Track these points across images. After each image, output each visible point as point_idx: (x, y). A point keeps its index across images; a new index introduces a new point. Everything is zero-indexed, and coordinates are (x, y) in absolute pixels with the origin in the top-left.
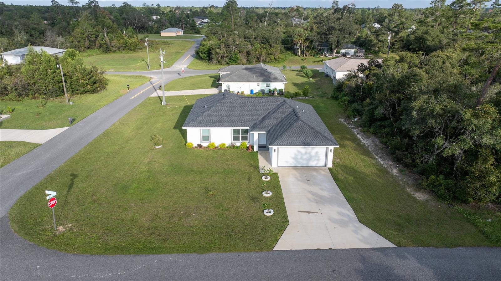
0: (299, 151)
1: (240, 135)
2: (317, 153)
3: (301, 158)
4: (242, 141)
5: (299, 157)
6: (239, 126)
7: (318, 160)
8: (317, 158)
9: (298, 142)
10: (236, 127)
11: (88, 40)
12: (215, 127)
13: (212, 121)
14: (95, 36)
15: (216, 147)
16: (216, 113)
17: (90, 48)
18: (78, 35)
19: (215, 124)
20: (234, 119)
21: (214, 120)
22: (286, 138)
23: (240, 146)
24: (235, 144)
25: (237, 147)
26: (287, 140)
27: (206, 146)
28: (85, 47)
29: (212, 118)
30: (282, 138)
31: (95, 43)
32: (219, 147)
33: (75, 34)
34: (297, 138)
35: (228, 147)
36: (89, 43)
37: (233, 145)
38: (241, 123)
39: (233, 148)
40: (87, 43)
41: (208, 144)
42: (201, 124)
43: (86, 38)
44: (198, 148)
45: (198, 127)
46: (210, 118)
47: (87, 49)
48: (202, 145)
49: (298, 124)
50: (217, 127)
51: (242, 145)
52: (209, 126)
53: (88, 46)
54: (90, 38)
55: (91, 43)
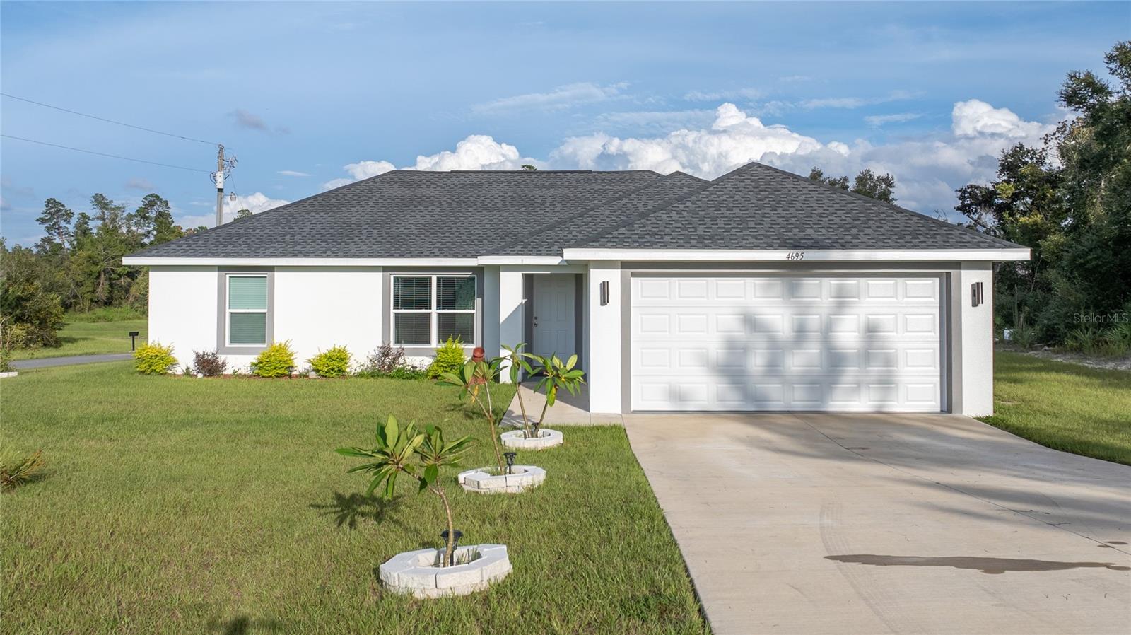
0: (751, 322)
1: (434, 312)
2: (871, 331)
4: (442, 346)
5: (756, 362)
6: (428, 253)
7: (886, 382)
8: (875, 369)
10: (413, 256)
11: (108, 282)
12: (295, 256)
13: (288, 238)
14: (129, 270)
15: (296, 376)
16: (322, 214)
17: (108, 303)
18: (81, 267)
19: (299, 248)
20: (406, 231)
21: (299, 236)
22: (677, 222)
23: (428, 371)
24: (401, 360)
25: (414, 375)
26: (685, 228)
27: (243, 371)
28: (96, 302)
29: (296, 228)
30: (653, 220)
31: (127, 292)
32: (313, 375)
33: (74, 266)
34: (743, 220)
35: (360, 375)
36: (111, 292)
37: (390, 368)
38: (438, 245)
39: (391, 377)
40: (102, 291)
41: (256, 356)
42: (226, 246)
43: (103, 276)
44: (200, 375)
45: (205, 255)
46: (287, 228)
47: (100, 308)
48: (224, 365)
49: (747, 176)
50: (305, 256)
51: (438, 361)
52: (268, 252)
53: (105, 299)
54: (114, 274)
55: (116, 292)
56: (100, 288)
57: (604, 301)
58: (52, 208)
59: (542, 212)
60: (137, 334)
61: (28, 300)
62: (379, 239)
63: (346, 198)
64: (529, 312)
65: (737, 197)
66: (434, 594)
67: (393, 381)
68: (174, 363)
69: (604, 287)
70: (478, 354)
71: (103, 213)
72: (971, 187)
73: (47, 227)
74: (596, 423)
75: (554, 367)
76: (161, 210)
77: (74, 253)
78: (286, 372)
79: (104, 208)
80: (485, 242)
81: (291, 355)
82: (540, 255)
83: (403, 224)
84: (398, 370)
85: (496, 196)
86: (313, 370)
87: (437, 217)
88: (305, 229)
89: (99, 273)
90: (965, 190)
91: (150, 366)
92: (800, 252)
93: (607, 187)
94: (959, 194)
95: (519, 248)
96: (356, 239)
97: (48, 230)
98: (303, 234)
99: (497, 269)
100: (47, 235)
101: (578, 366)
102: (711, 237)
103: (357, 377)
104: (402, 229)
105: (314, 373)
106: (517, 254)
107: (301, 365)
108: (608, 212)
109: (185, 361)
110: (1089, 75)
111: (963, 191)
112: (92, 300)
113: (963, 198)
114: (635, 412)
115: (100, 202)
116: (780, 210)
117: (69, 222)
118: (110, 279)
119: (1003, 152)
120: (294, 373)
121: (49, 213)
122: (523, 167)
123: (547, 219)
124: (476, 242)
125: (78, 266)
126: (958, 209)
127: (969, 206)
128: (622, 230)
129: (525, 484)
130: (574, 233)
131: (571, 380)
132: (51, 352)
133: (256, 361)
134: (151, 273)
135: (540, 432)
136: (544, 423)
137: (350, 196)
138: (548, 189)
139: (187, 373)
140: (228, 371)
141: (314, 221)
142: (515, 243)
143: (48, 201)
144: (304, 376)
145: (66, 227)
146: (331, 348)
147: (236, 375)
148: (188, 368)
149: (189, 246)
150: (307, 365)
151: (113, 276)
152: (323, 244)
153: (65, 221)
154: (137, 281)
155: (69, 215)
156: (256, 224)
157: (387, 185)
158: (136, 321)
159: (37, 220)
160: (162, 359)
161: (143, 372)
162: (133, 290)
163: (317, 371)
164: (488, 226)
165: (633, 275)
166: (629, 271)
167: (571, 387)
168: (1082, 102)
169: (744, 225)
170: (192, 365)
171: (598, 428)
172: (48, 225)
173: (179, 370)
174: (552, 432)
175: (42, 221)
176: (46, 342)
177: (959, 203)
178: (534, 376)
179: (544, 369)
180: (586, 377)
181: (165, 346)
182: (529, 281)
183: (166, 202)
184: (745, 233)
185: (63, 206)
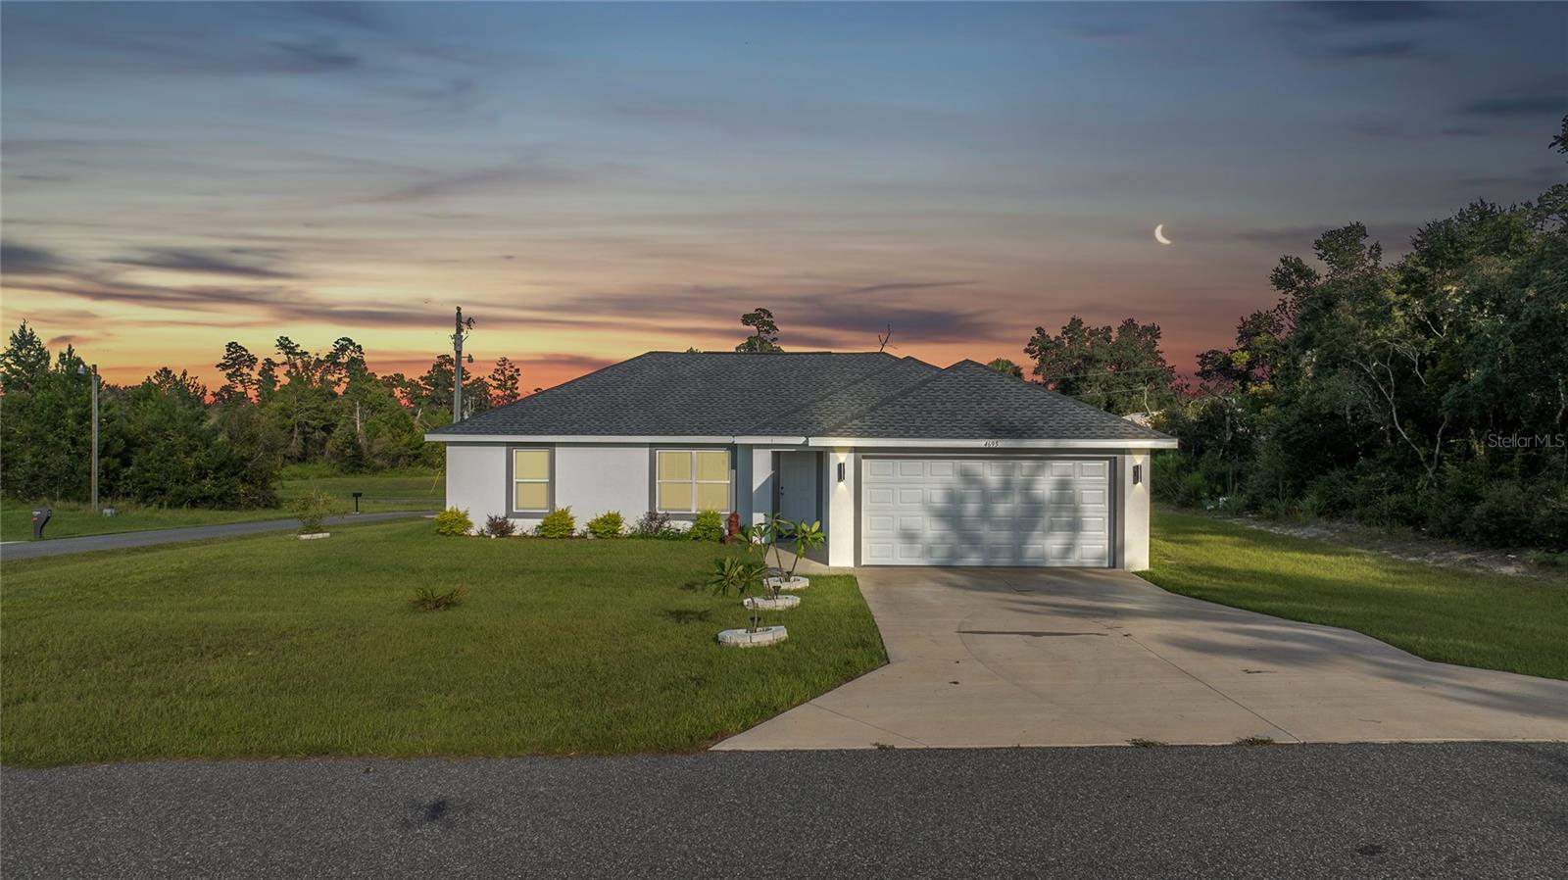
1: (694, 482)
3: (985, 514)
6: (688, 432)
9: (961, 428)
10: (676, 435)
11: (302, 437)
12: (574, 434)
13: (565, 417)
14: (325, 423)
15: (576, 537)
16: (592, 394)
17: (302, 459)
18: (273, 420)
19: (576, 426)
20: (668, 411)
21: (575, 416)
22: (900, 414)
23: (689, 533)
24: (666, 524)
25: (678, 536)
26: (906, 420)
27: (530, 534)
28: (289, 458)
29: (571, 408)
30: (881, 413)
31: (322, 446)
32: (590, 536)
33: (264, 419)
34: (953, 414)
35: (631, 537)
36: (304, 447)
37: (656, 530)
38: (697, 424)
39: (658, 538)
40: (296, 446)
41: (542, 520)
42: (512, 425)
43: (296, 429)
44: (493, 536)
45: (496, 433)
46: (563, 408)
47: (294, 464)
48: (513, 527)
49: (961, 373)
50: (583, 434)
51: (698, 525)
52: (550, 430)
53: (298, 454)
54: (309, 427)
55: (310, 447)
56: (293, 443)
57: (841, 477)
58: (233, 353)
59: (787, 393)
60: (360, 495)
61: (250, 460)
62: (646, 418)
63: (611, 379)
64: (776, 483)
65: (950, 393)
66: (749, 645)
67: (661, 541)
68: (470, 525)
69: (841, 467)
70: (733, 519)
71: (289, 358)
72: (1213, 352)
73: (228, 374)
74: (833, 573)
75: (803, 531)
76: (353, 355)
77: (263, 404)
78: (568, 534)
79: (290, 353)
80: (738, 421)
81: (572, 518)
82: (787, 435)
83: (665, 404)
84: (665, 533)
85: (745, 377)
86: (591, 532)
87: (694, 397)
88: (579, 409)
89: (293, 426)
90: (1206, 356)
91: (451, 528)
92: (995, 441)
93: (846, 369)
94: (1199, 359)
95: (769, 429)
96: (625, 418)
97: (229, 376)
98: (578, 413)
99: (751, 447)
100: (228, 382)
101: (820, 530)
102: (926, 428)
103: (628, 538)
104: (664, 409)
105: (591, 534)
106: (768, 435)
107: (580, 527)
108: (845, 396)
109: (479, 524)
110: (1298, 260)
111: (1203, 357)
112: (285, 456)
113: (1203, 364)
114: (865, 566)
115: (286, 347)
116: (984, 405)
117: (252, 369)
118: (304, 433)
119: (1242, 319)
120: (574, 534)
121: (232, 358)
122: (757, 310)
123: (792, 400)
124: (730, 421)
125: (270, 418)
126: (1197, 374)
127: (1209, 372)
128: (856, 422)
129: (787, 605)
130: (816, 416)
131: (815, 540)
132: (271, 514)
133: (540, 524)
134: (448, 448)
135: (792, 578)
136: (795, 572)
137: (614, 377)
138: (792, 370)
139: (481, 534)
140: (517, 533)
141: (586, 401)
142: (765, 425)
143: (230, 345)
144: (583, 536)
145: (248, 374)
146: (606, 513)
147: (524, 536)
148: (482, 531)
149: (481, 424)
150: (585, 528)
151: (307, 429)
152: (597, 423)
153: (248, 367)
154: (333, 435)
155: (252, 360)
156: (535, 403)
157: (646, 366)
158: (334, 479)
159: (218, 366)
160: (460, 522)
161: (444, 534)
162: (329, 445)
163: (595, 533)
164: (739, 406)
165: (864, 457)
166: (860, 455)
167: (815, 545)
168: (1293, 285)
169: (954, 418)
170: (485, 527)
171: (835, 577)
172: (229, 371)
173: (473, 532)
174: (801, 578)
175: (223, 366)
176: (268, 503)
177: (1199, 368)
178: (785, 538)
179: (796, 531)
180: (826, 538)
181: (462, 510)
182: (777, 458)
183: (359, 346)
184: (954, 424)
185: (246, 351)
